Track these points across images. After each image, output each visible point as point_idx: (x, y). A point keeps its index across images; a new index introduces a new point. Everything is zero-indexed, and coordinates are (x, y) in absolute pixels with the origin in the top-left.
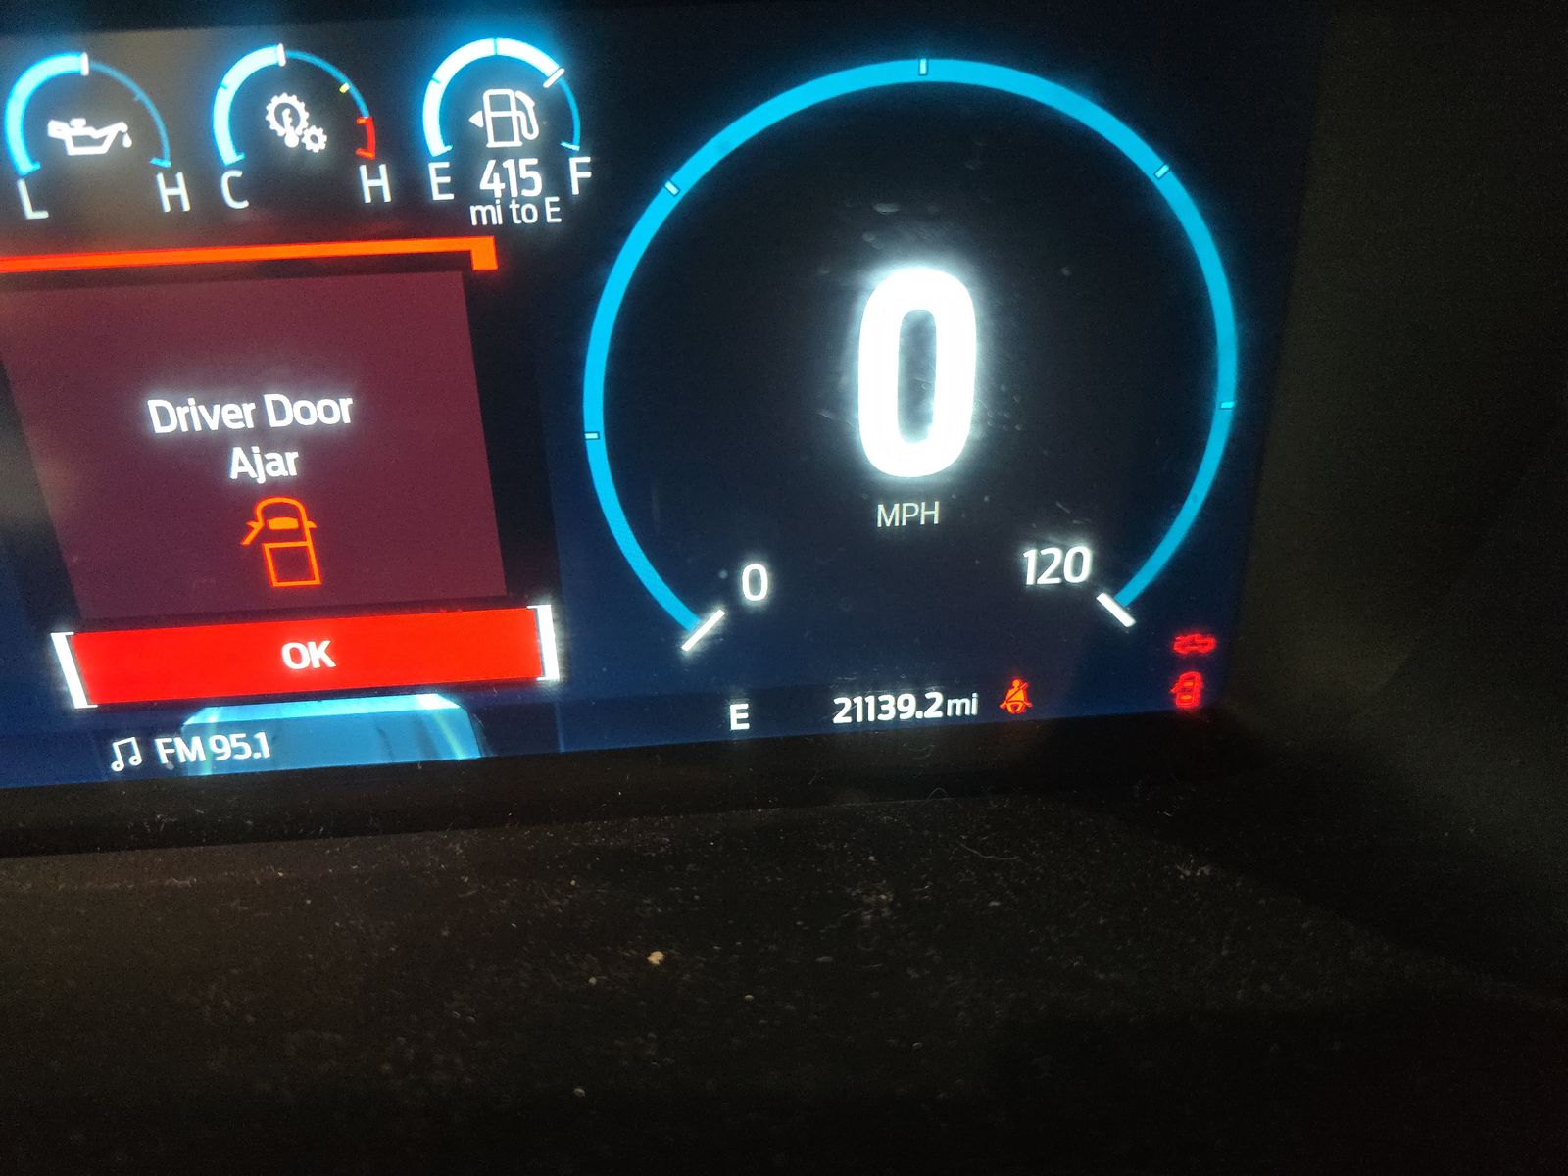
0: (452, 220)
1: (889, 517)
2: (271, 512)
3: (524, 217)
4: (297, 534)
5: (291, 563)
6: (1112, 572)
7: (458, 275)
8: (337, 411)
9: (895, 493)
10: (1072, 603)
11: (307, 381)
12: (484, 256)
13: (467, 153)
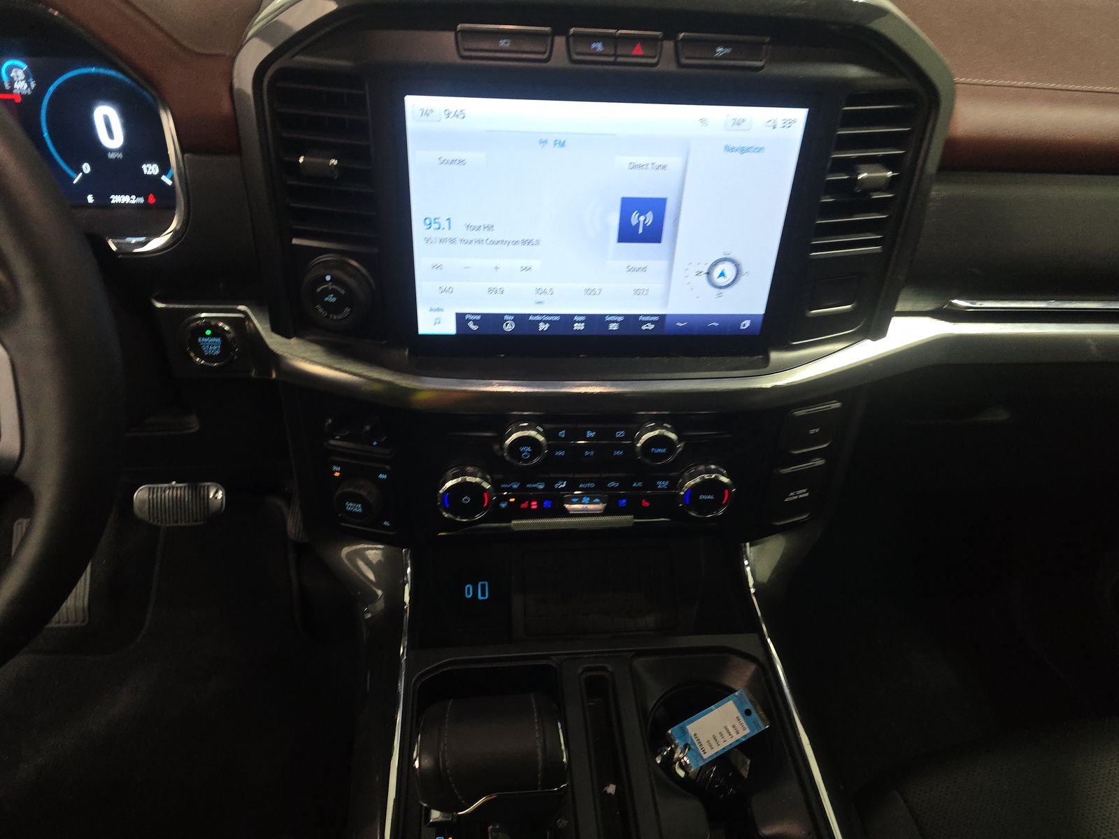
7: (12, 103)
12: (17, 99)
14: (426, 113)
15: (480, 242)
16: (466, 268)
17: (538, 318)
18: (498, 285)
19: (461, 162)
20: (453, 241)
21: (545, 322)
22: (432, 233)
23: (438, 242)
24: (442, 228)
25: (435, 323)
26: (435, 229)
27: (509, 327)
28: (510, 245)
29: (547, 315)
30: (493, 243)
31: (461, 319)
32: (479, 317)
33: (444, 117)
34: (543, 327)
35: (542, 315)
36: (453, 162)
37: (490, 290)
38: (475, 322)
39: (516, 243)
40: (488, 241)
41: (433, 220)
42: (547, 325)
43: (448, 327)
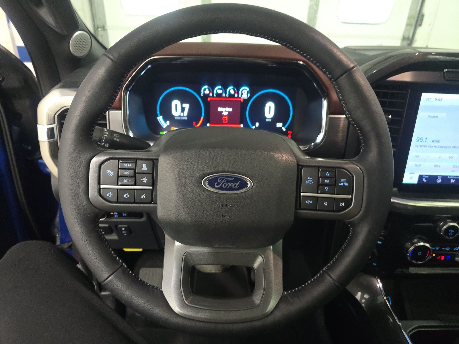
0: (241, 98)
1: (267, 120)
2: (225, 117)
3: (245, 98)
4: (226, 118)
5: (225, 120)
6: (284, 126)
7: (240, 102)
8: (231, 110)
9: (268, 118)
10: (280, 128)
11: (229, 107)
12: (242, 100)
13: (242, 94)
14: (428, 99)
15: (436, 147)
16: (428, 157)
17: (451, 177)
18: (438, 164)
19: (437, 117)
20: (426, 146)
21: (453, 179)
22: (419, 143)
23: (420, 146)
24: (423, 141)
25: (410, 179)
26: (420, 142)
27: (439, 181)
28: (447, 148)
29: (455, 176)
30: (441, 147)
31: (421, 177)
32: (428, 177)
33: (434, 100)
34: (452, 181)
35: (453, 176)
36: (433, 117)
37: (435, 166)
38: (426, 179)
39: (450, 147)
40: (439, 147)
41: (420, 139)
42: (454, 180)
43: (414, 180)
